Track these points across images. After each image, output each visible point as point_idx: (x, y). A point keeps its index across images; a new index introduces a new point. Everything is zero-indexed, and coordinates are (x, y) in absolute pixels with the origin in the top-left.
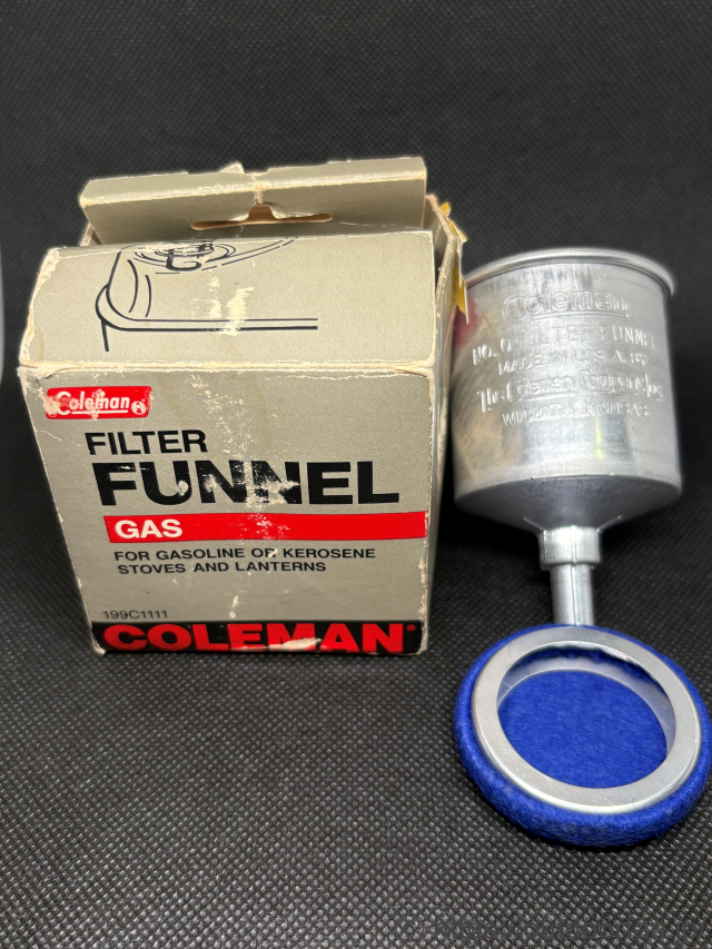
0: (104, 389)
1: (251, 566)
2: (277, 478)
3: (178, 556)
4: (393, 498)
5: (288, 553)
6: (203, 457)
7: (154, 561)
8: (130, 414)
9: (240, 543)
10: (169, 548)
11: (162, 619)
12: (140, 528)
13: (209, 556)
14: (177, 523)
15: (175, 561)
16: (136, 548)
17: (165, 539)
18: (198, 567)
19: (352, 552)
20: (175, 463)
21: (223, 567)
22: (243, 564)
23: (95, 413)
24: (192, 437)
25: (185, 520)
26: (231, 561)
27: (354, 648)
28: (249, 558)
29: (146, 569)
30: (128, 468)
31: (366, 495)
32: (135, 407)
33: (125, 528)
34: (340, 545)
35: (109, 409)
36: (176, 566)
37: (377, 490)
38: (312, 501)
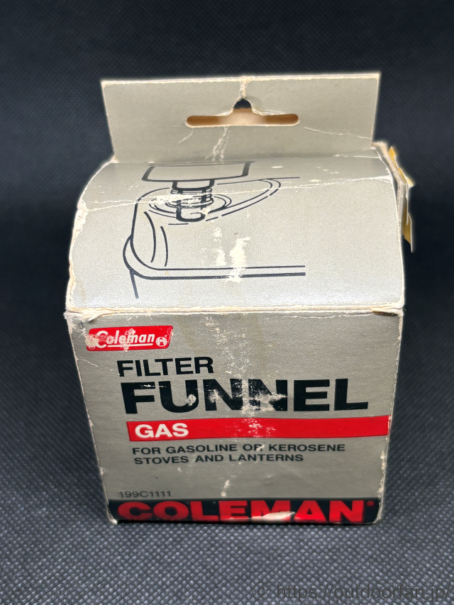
0: (135, 328)
1: (242, 458)
2: (269, 392)
3: (184, 451)
4: (364, 406)
5: (273, 447)
6: (210, 377)
7: (164, 454)
8: (155, 346)
9: (235, 440)
10: (176, 445)
11: (167, 497)
12: (155, 431)
13: (208, 450)
14: (185, 426)
15: (182, 454)
16: (150, 445)
17: (174, 438)
18: (199, 459)
19: (326, 447)
20: (187, 382)
21: (219, 458)
22: (236, 456)
23: (126, 346)
24: (201, 362)
25: (191, 424)
26: (225, 454)
27: (323, 519)
28: (240, 451)
29: (157, 461)
30: (149, 386)
31: (341, 403)
32: (158, 341)
33: (142, 431)
34: (316, 442)
35: (138, 343)
36: (182, 458)
37: (350, 400)
38: (296, 409)
